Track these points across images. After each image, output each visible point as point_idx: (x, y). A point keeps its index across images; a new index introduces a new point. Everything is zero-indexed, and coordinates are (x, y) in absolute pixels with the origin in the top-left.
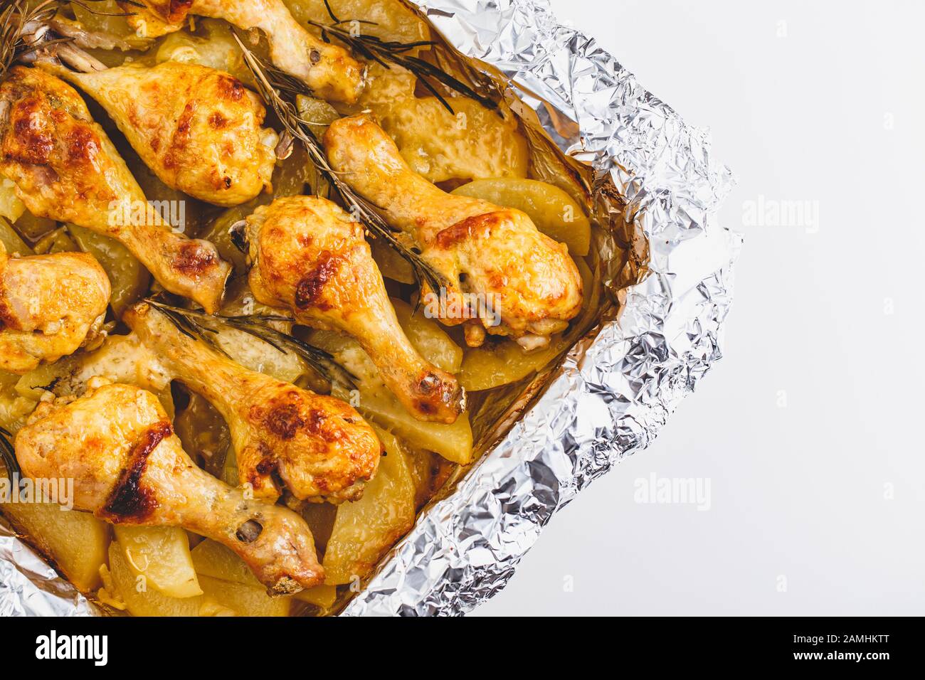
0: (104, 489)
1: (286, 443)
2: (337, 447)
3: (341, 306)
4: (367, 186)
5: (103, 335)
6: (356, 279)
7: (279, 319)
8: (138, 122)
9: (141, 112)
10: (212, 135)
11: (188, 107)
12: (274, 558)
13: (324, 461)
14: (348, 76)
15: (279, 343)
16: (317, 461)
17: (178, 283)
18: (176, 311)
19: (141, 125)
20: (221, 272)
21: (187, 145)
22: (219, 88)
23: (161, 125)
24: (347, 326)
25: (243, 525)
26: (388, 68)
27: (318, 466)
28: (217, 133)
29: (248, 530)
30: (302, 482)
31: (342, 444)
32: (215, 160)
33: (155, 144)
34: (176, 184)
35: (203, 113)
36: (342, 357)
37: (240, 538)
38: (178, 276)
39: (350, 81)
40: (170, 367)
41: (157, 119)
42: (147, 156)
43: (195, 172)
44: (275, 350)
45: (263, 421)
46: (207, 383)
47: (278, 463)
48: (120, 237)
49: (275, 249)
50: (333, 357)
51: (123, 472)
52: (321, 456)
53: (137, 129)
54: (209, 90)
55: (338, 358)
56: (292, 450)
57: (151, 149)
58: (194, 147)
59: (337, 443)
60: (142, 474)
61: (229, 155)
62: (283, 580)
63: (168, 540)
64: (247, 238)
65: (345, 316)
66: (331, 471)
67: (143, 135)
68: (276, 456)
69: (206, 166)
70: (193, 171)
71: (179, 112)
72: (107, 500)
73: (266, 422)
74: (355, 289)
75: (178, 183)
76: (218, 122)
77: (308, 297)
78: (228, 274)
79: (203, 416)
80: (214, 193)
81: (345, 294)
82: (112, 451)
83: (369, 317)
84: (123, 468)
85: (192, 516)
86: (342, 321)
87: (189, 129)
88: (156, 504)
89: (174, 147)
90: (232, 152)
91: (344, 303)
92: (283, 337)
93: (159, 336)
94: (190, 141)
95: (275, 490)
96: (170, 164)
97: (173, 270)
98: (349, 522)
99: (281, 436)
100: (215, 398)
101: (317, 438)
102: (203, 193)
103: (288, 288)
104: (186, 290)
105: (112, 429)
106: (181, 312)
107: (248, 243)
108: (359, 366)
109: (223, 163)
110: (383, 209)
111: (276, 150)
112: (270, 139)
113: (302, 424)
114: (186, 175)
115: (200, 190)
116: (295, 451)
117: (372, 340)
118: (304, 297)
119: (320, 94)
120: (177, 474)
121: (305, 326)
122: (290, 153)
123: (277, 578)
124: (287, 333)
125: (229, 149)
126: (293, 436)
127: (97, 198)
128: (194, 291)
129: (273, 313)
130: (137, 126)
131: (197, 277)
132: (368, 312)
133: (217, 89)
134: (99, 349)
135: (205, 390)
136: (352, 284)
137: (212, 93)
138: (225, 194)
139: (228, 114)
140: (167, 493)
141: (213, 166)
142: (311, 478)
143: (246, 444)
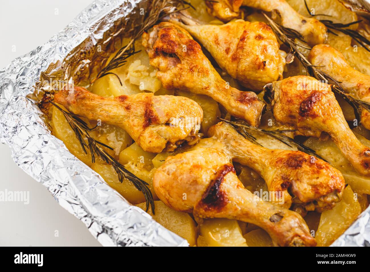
0: (202, 189)
1: (297, 170)
2: (324, 171)
3: (322, 116)
4: (332, 72)
5: (198, 137)
6: (330, 105)
7: (289, 131)
8: (219, 42)
9: (221, 38)
10: (257, 42)
11: (245, 32)
12: (290, 228)
13: (318, 178)
14: (320, 29)
15: (288, 142)
16: (314, 178)
17: (239, 107)
18: (236, 124)
19: (221, 43)
20: (260, 105)
21: (245, 47)
22: (260, 25)
23: (231, 41)
24: (325, 127)
25: (273, 215)
26: (337, 35)
27: (314, 181)
28: (259, 41)
29: (276, 218)
30: (305, 189)
31: (327, 170)
32: (258, 53)
33: (227, 51)
34: (237, 70)
35: (252, 35)
36: (320, 152)
37: (271, 221)
38: (239, 104)
39: (321, 31)
40: (232, 152)
41: (229, 39)
42: (223, 58)
43: (248, 60)
44: (286, 146)
45: (284, 164)
46: (252, 155)
47: (292, 182)
48: (209, 91)
49: (289, 88)
50: (315, 152)
51: (212, 181)
52: (316, 176)
53: (218, 46)
54: (255, 26)
55: (318, 153)
56: (300, 173)
57: (225, 53)
58: (247, 48)
59: (324, 169)
60: (221, 184)
61: (265, 52)
62: (296, 239)
63: (231, 228)
64: (273, 89)
65: (324, 122)
66: (321, 183)
67: (221, 48)
68: (291, 179)
69: (253, 56)
70: (247, 59)
71: (240, 35)
72: (203, 195)
73: (285, 164)
74: (329, 108)
75: (238, 69)
76: (259, 37)
77: (306, 108)
78: (264, 106)
79: (248, 179)
80: (256, 73)
81: (324, 110)
82: (206, 170)
83: (336, 122)
84: (212, 179)
85: (246, 210)
86: (322, 124)
87: (245, 40)
88: (228, 200)
89: (237, 49)
90: (266, 50)
91: (324, 115)
92: (290, 139)
93: (228, 135)
94: (246, 45)
95: (290, 196)
96: (235, 59)
97: (236, 102)
98: (326, 223)
99: (294, 168)
100: (256, 163)
101: (313, 167)
102: (250, 73)
103: (295, 108)
104: (242, 112)
105: (206, 162)
106: (239, 125)
107: (274, 91)
108: (329, 156)
109: (261, 55)
110: (340, 82)
111: (286, 58)
112: (283, 54)
113: (306, 161)
114: (243, 63)
115: (249, 71)
116: (302, 174)
117: (338, 134)
118: (304, 108)
119: (305, 39)
120: (238, 188)
121: (301, 136)
122: (292, 61)
123: (292, 238)
124: (292, 137)
125: (265, 48)
126: (301, 166)
127: (199, 72)
128: (247, 111)
129: (285, 129)
130: (218, 44)
131: (249, 105)
132: (335, 120)
133: (259, 25)
134: (195, 145)
135: (251, 160)
136: (328, 106)
137: (257, 26)
138: (261, 74)
139: (264, 35)
140: (234, 196)
141: (257, 56)
142: (310, 188)
143: (274, 177)
